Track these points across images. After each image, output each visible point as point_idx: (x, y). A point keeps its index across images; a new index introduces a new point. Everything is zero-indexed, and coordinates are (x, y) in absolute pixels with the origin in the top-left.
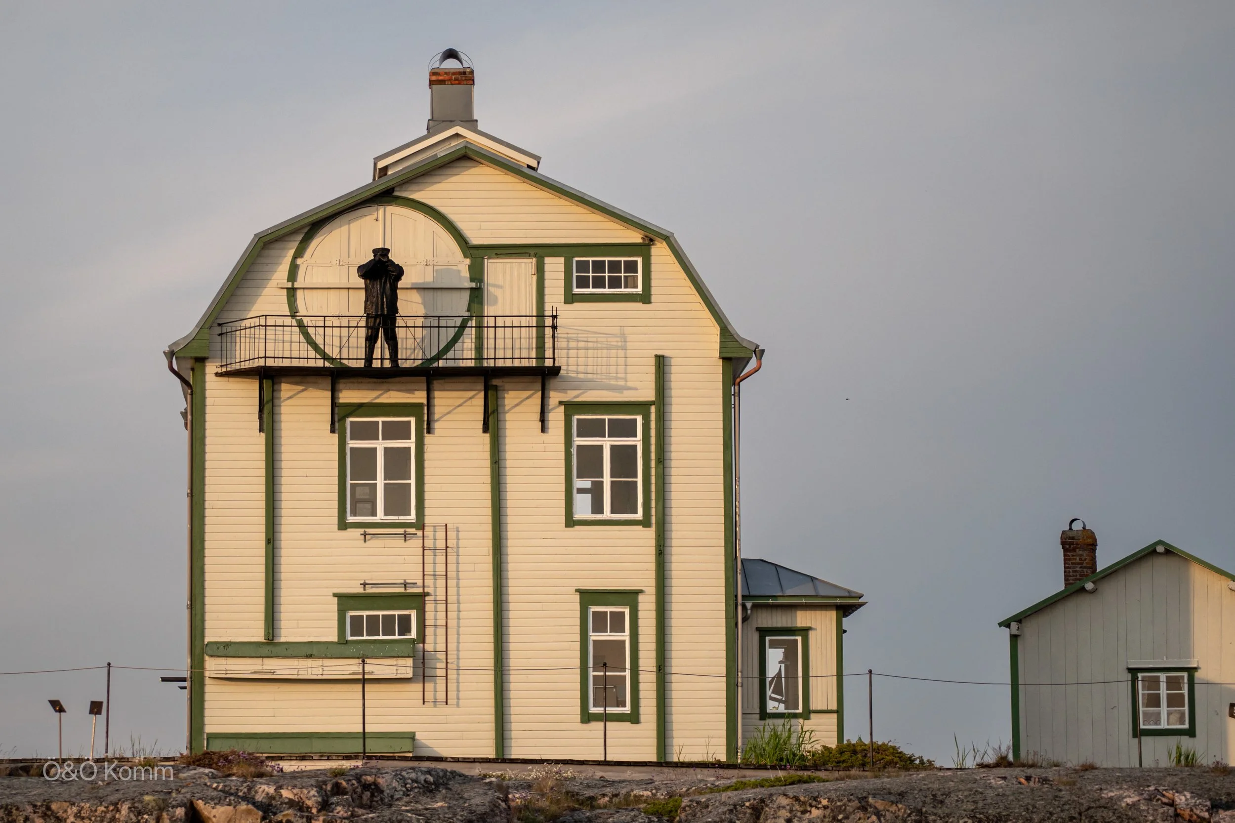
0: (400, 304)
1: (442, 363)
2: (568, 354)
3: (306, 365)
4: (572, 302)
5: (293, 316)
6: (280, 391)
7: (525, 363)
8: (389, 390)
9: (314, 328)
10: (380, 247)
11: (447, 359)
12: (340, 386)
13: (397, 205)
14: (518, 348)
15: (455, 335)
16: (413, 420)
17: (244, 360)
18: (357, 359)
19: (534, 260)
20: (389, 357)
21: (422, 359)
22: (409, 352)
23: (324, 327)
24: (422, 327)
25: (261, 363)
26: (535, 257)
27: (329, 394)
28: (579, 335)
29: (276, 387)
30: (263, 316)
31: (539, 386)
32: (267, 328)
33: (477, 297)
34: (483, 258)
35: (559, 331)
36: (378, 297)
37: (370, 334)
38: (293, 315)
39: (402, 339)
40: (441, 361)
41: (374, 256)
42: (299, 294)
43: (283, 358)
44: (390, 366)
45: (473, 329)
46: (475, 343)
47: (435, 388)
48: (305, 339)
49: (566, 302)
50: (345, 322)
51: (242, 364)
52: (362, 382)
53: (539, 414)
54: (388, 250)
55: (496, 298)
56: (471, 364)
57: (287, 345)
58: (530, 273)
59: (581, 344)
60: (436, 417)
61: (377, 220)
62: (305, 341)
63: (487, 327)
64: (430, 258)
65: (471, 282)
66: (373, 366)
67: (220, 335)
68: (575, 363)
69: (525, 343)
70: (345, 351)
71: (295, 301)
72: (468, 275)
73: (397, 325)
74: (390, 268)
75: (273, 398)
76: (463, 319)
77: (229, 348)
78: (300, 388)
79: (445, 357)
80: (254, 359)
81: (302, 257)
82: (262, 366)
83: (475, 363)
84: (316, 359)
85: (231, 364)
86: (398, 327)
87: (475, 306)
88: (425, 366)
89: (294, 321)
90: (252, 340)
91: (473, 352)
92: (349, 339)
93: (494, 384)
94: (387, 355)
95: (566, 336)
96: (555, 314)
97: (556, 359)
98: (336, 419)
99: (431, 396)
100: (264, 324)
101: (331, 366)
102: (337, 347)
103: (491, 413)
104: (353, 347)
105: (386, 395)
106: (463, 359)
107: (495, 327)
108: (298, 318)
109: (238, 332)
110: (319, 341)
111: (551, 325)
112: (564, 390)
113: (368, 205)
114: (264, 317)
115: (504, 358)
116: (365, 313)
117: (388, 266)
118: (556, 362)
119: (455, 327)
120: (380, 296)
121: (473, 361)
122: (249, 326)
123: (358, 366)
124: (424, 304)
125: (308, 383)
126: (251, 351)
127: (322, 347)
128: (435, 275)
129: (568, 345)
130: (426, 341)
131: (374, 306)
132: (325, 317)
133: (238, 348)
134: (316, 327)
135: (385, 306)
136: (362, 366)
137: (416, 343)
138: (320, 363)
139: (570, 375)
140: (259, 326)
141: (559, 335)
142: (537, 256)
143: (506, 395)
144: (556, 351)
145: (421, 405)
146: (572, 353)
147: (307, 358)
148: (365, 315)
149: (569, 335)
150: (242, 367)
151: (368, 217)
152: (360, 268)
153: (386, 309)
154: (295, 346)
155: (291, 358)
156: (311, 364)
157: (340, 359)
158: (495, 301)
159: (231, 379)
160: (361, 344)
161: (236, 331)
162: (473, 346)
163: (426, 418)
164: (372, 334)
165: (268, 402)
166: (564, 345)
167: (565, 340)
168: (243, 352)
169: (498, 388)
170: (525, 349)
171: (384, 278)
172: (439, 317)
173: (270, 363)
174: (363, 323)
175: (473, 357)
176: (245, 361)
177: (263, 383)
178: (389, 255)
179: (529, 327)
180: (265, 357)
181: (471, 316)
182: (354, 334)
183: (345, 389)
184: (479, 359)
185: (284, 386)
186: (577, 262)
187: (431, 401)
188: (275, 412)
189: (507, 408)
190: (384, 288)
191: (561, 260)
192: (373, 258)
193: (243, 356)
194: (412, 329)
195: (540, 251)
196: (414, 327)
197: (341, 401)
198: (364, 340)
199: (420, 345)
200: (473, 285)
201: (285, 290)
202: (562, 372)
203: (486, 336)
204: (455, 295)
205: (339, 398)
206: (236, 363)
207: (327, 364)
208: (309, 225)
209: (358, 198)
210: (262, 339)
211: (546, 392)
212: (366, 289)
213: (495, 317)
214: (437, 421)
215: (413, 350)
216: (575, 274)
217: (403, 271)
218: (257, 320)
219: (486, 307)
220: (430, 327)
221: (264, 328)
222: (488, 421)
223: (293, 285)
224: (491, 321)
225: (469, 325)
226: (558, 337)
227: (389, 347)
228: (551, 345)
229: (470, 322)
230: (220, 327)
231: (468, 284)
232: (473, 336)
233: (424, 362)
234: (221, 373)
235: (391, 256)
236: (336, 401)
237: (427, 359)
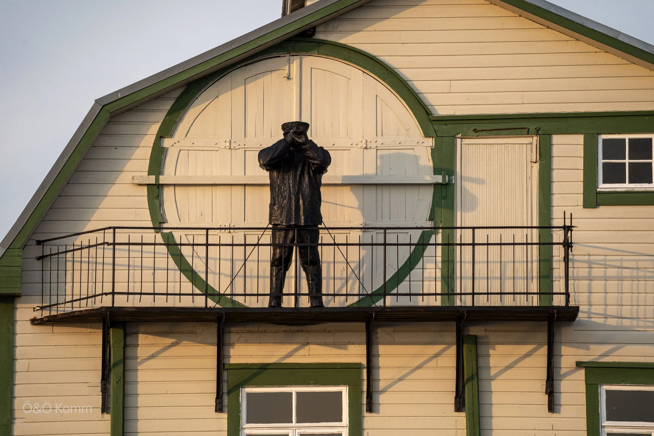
0: (324, 209)
1: (390, 301)
2: (590, 286)
3: (178, 305)
4: (596, 205)
5: (158, 228)
6: (137, 345)
7: (521, 301)
8: (308, 344)
9: (190, 247)
10: (295, 121)
11: (397, 295)
12: (233, 337)
13: (320, 54)
14: (509, 278)
15: (410, 257)
16: (344, 390)
17: (78, 297)
18: (258, 295)
19: (535, 140)
20: (307, 292)
21: (359, 295)
22: (338, 284)
23: (207, 245)
24: (360, 245)
25: (107, 302)
26: (537, 134)
27: (213, 350)
28: (608, 258)
29: (130, 340)
30: (110, 228)
31: (544, 337)
32: (117, 247)
33: (445, 198)
34: (455, 137)
35: (576, 250)
36: (290, 198)
37: (278, 256)
38: (158, 226)
39: (328, 263)
40: (388, 298)
41: (285, 134)
42: (168, 193)
43: (141, 294)
44: (309, 305)
45: (439, 248)
46: (442, 269)
47: (380, 340)
48: (176, 263)
49: (587, 205)
50: (239, 237)
51: (76, 304)
52: (265, 331)
53: (544, 383)
54: (306, 126)
55: (474, 200)
56: (436, 302)
57: (148, 274)
58: (529, 160)
59: (611, 272)
60: (382, 385)
61: (288, 78)
62: (177, 268)
63: (461, 244)
64: (371, 137)
65: (435, 174)
66: (283, 306)
67: (40, 258)
68: (602, 302)
69: (521, 270)
70: (239, 282)
71: (161, 204)
72: (431, 164)
73: (320, 242)
74: (310, 153)
75: (125, 358)
76: (423, 232)
77: (54, 279)
78: (169, 341)
79: (394, 291)
80: (95, 296)
81: (171, 136)
82: (107, 308)
83: (442, 301)
84: (193, 295)
85: (57, 304)
86: (322, 245)
87: (442, 212)
88: (365, 305)
89: (159, 236)
90: (92, 266)
91: (439, 284)
92: (245, 263)
93: (471, 333)
94: (305, 289)
95: (586, 258)
96: (568, 224)
97: (572, 295)
98: (225, 390)
99: (374, 352)
100: (111, 241)
101: (218, 306)
102: (226, 276)
103: (468, 380)
104: (252, 277)
105: (301, 352)
106: (423, 295)
107: (474, 244)
108: (165, 231)
109: (69, 255)
110: (199, 267)
111: (562, 241)
112: (584, 344)
113: (275, 54)
114: (112, 230)
115: (488, 294)
116: (270, 223)
117: (306, 150)
118: (571, 299)
119: (410, 244)
120: (293, 197)
121: (439, 297)
122: (87, 244)
123: (259, 305)
124: (362, 208)
125: (181, 333)
126: (90, 284)
127: (203, 276)
128: (379, 164)
129: (590, 272)
130: (366, 267)
131: (285, 213)
132: (207, 229)
133: (69, 279)
134: (193, 245)
135: (302, 213)
136: (266, 305)
137: (349, 270)
138: (200, 302)
139: (593, 320)
140: (103, 244)
141: (575, 258)
142: (540, 132)
143: (491, 352)
144: (570, 282)
145: (358, 367)
146: (597, 285)
147: (180, 294)
148: (270, 226)
149: (592, 258)
150: (75, 310)
151: (274, 74)
152: (263, 153)
153: (303, 218)
154: (161, 275)
155: (154, 294)
156: (186, 302)
157: (232, 295)
158: (473, 205)
159: (57, 329)
160: (264, 270)
161: (66, 252)
162: (439, 275)
163: (365, 388)
164: (281, 257)
165: (115, 365)
166: (583, 272)
167: (586, 265)
168: (77, 285)
169: (478, 341)
170: (520, 278)
171: (299, 170)
172: (385, 229)
173: (121, 301)
174: (267, 238)
175: (439, 291)
176: (80, 299)
177: (109, 334)
178: (308, 133)
179: (527, 244)
180: (113, 293)
181: (436, 228)
182: (254, 256)
183: (239, 342)
184: (448, 294)
185: (142, 339)
186: (604, 141)
187: (374, 359)
188: (127, 379)
189: (493, 372)
190: (300, 184)
191: (580, 139)
192: (283, 137)
193: (76, 291)
194: (343, 248)
195: (545, 125)
196: (347, 244)
197: (233, 361)
198: (268, 265)
199: (357, 272)
200: (439, 179)
201: (145, 189)
202: (580, 315)
203: (458, 259)
204: (411, 194)
205: (229, 357)
206: (65, 303)
207: (211, 304)
208: (182, 86)
209: (260, 43)
210: (108, 264)
211: (556, 346)
212: (272, 186)
213: (474, 228)
214: (383, 391)
215: (344, 281)
216: (601, 161)
217: (330, 158)
218: (100, 235)
219: (459, 213)
220: (372, 245)
221: (111, 247)
222: (463, 392)
223: (157, 179)
224: (467, 236)
225: (432, 241)
226: (573, 261)
227: (307, 275)
228: (563, 274)
229: (433, 236)
230: (41, 247)
231: (430, 178)
232: (439, 259)
233: (363, 299)
234: (42, 319)
235: (312, 135)
236: (226, 361)
237: (367, 295)
